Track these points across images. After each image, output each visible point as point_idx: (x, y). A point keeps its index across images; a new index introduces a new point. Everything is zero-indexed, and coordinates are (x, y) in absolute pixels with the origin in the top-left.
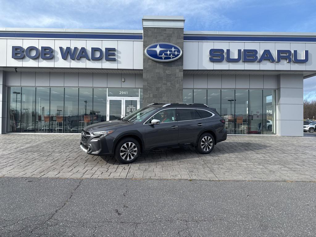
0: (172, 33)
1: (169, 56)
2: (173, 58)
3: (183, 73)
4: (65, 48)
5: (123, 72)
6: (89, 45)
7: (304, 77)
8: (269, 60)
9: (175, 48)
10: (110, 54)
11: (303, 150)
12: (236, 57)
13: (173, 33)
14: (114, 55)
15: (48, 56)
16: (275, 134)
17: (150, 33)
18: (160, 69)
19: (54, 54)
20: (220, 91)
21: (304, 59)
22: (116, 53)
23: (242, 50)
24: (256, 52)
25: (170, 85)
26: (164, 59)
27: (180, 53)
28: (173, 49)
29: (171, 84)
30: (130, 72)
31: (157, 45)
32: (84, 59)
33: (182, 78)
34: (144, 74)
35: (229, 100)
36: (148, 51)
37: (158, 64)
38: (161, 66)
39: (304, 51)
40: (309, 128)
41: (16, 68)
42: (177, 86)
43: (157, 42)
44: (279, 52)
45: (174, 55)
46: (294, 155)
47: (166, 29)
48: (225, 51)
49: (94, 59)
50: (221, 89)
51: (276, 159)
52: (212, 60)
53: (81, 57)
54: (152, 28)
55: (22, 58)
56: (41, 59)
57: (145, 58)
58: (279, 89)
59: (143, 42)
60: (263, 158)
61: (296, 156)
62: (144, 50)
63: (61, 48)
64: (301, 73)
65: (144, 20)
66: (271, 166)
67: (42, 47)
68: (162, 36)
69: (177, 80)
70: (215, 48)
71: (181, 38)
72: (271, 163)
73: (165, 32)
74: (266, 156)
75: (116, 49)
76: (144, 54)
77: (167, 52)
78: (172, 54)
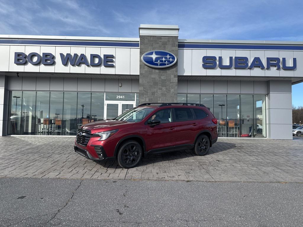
0: (167, 41)
1: (165, 63)
2: (168, 64)
3: (177, 78)
4: (65, 55)
5: (120, 78)
6: (88, 51)
7: (292, 83)
8: (259, 67)
9: (170, 55)
10: (108, 61)
11: (294, 152)
12: (228, 64)
13: (169, 41)
15: (49, 61)
16: (265, 137)
17: (146, 41)
18: (156, 75)
19: (55, 60)
20: (212, 95)
21: (293, 66)
22: (114, 59)
23: (234, 58)
24: (246, 59)
27: (175, 59)
28: (168, 57)
29: (166, 89)
30: (127, 77)
31: (153, 52)
32: (83, 66)
33: (177, 83)
34: (140, 79)
35: (219, 105)
36: (144, 58)
37: (153, 70)
38: (157, 71)
39: (292, 59)
40: (296, 131)
41: (18, 73)
42: (172, 90)
43: (153, 49)
44: (269, 59)
45: (169, 61)
46: (286, 157)
47: (161, 37)
48: (218, 58)
49: (94, 65)
50: (213, 94)
51: (269, 161)
52: (205, 67)
53: (80, 63)
54: (148, 37)
55: (25, 63)
56: (42, 66)
57: (141, 64)
58: (268, 94)
59: (139, 50)
60: (256, 160)
61: (288, 159)
62: (140, 57)
63: (62, 55)
64: (290, 79)
65: (140, 28)
66: (265, 168)
67: (43, 54)
68: (158, 43)
69: (172, 86)
70: (208, 55)
71: (175, 45)
72: (264, 165)
73: (160, 40)
74: (259, 158)
75: (114, 55)
76: (141, 61)
77: (163, 58)
78: (167, 60)
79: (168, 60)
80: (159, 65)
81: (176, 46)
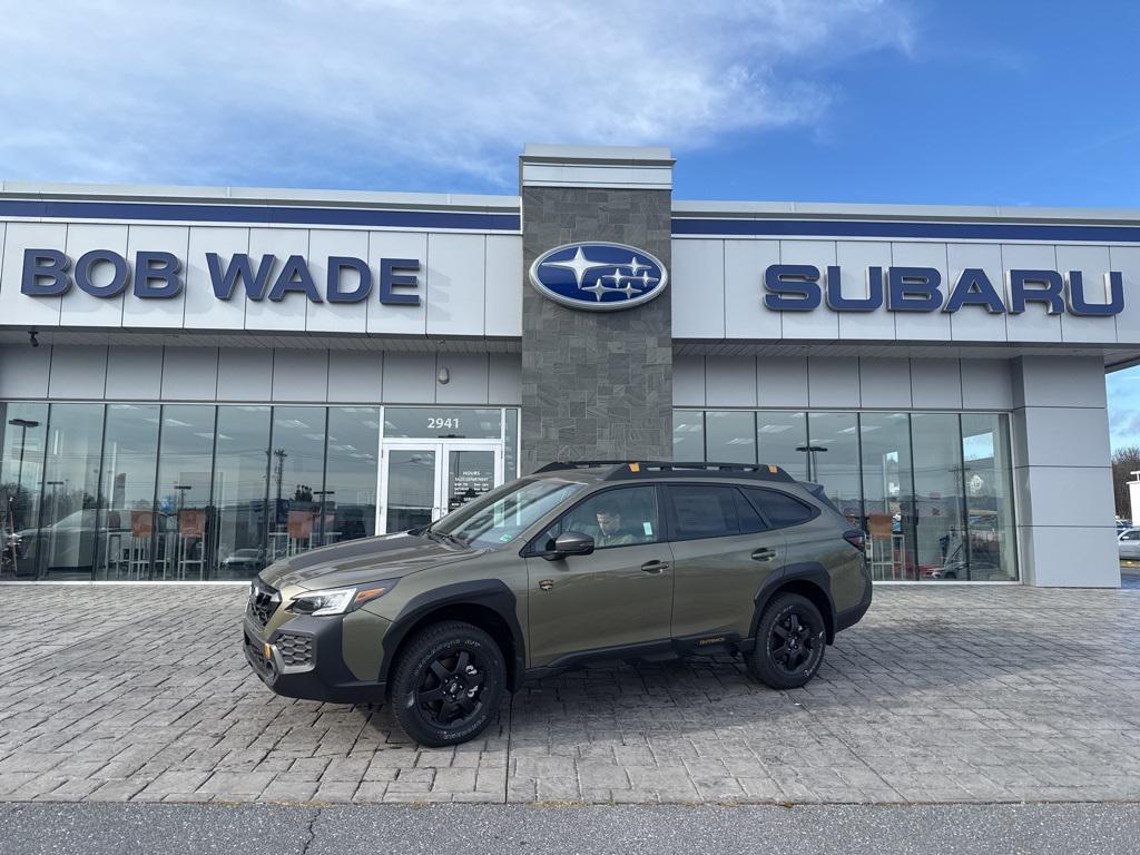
0: (628, 207)
1: (621, 290)
2: (634, 296)
3: (670, 349)
4: (228, 259)
5: (444, 348)
6: (319, 246)
7: (1106, 367)
8: (984, 306)
9: (641, 260)
10: (399, 282)
12: (864, 294)
13: (635, 207)
14: (412, 283)
15: (162, 285)
16: (1013, 579)
17: (547, 207)
18: (584, 338)
19: (183, 279)
20: (803, 416)
21: (1110, 302)
22: (420, 277)
23: (885, 270)
24: (933, 276)
25: (623, 394)
26: (601, 301)
27: (660, 278)
28: (634, 266)
29: (628, 391)
30: (471, 345)
31: (576, 250)
32: (299, 301)
33: (670, 368)
34: (525, 354)
36: (541, 270)
37: (578, 318)
38: (591, 322)
39: (1107, 276)
41: (34, 330)
42: (652, 397)
43: (575, 238)
44: (1018, 277)
45: (637, 284)
48: (823, 272)
49: (338, 298)
50: (807, 410)
51: (1085, 692)
52: (774, 304)
53: (287, 292)
54: (555, 191)
55: (62, 292)
56: (132, 299)
57: (529, 295)
58: (1019, 411)
59: (520, 240)
60: (1027, 688)
62: (526, 268)
63: (212, 259)
64: (1095, 352)
65: (525, 159)
66: (1081, 726)
67: (140, 254)
68: (592, 217)
69: (651, 377)
70: (785, 262)
71: (661, 223)
72: (1074, 712)
73: (602, 204)
74: (1038, 679)
75: (421, 262)
76: (527, 282)
77: (614, 273)
78: (631, 281)
79: (635, 280)
80: (598, 298)
81: (665, 228)
